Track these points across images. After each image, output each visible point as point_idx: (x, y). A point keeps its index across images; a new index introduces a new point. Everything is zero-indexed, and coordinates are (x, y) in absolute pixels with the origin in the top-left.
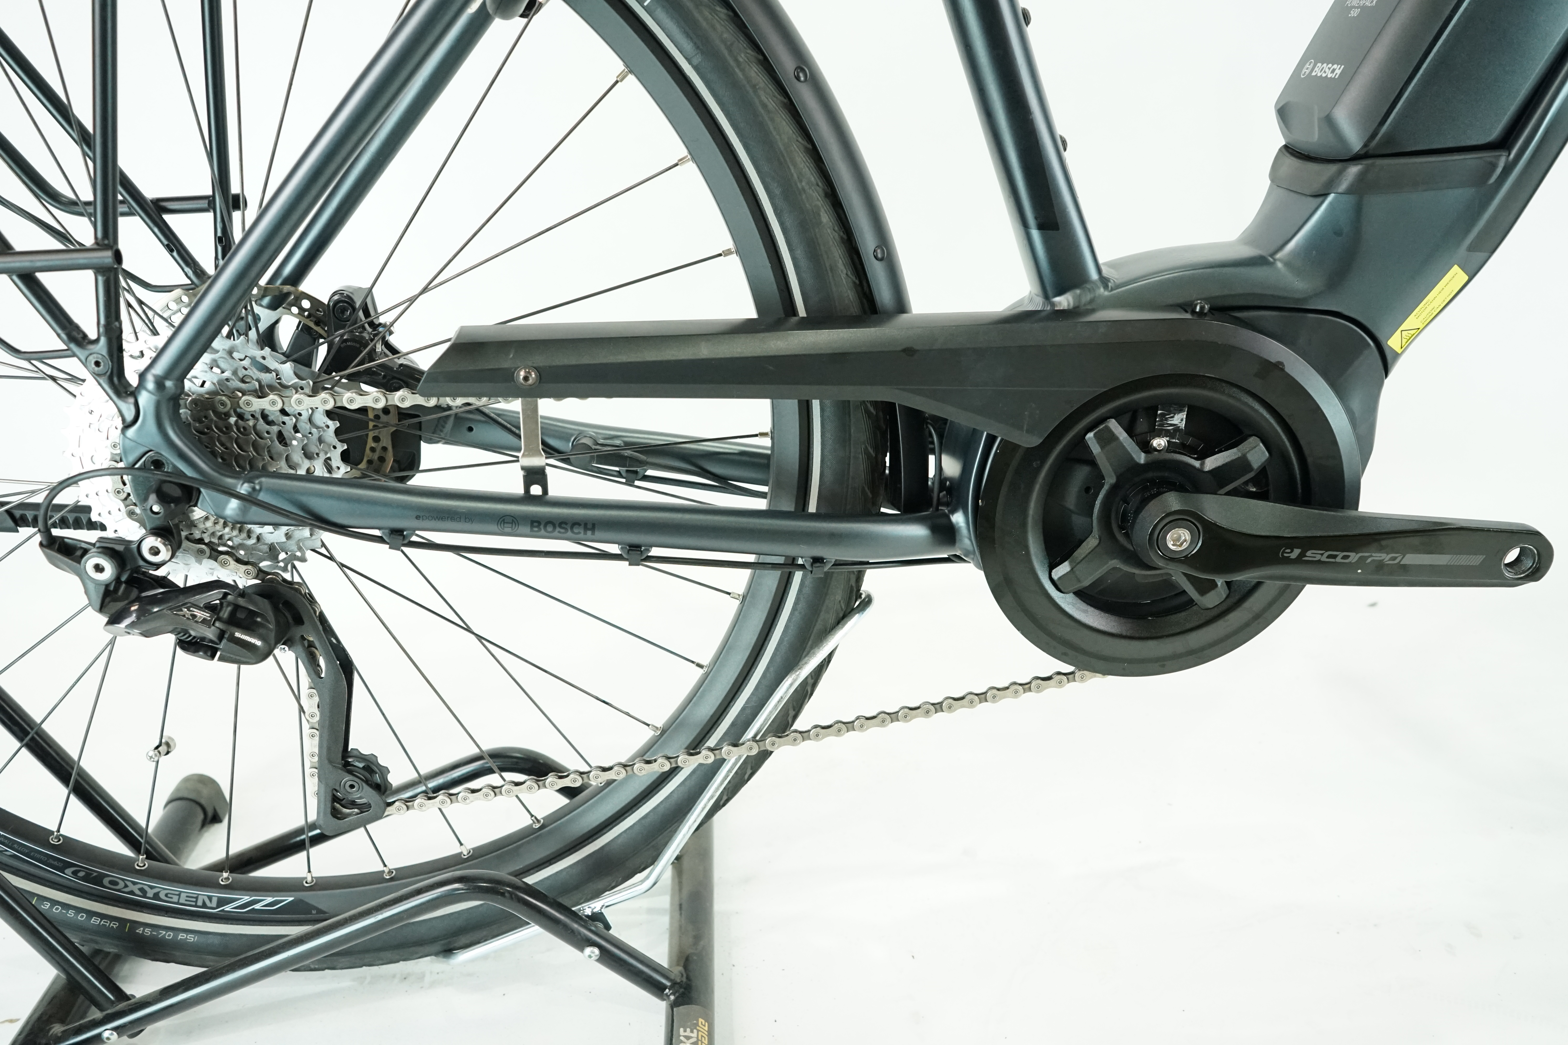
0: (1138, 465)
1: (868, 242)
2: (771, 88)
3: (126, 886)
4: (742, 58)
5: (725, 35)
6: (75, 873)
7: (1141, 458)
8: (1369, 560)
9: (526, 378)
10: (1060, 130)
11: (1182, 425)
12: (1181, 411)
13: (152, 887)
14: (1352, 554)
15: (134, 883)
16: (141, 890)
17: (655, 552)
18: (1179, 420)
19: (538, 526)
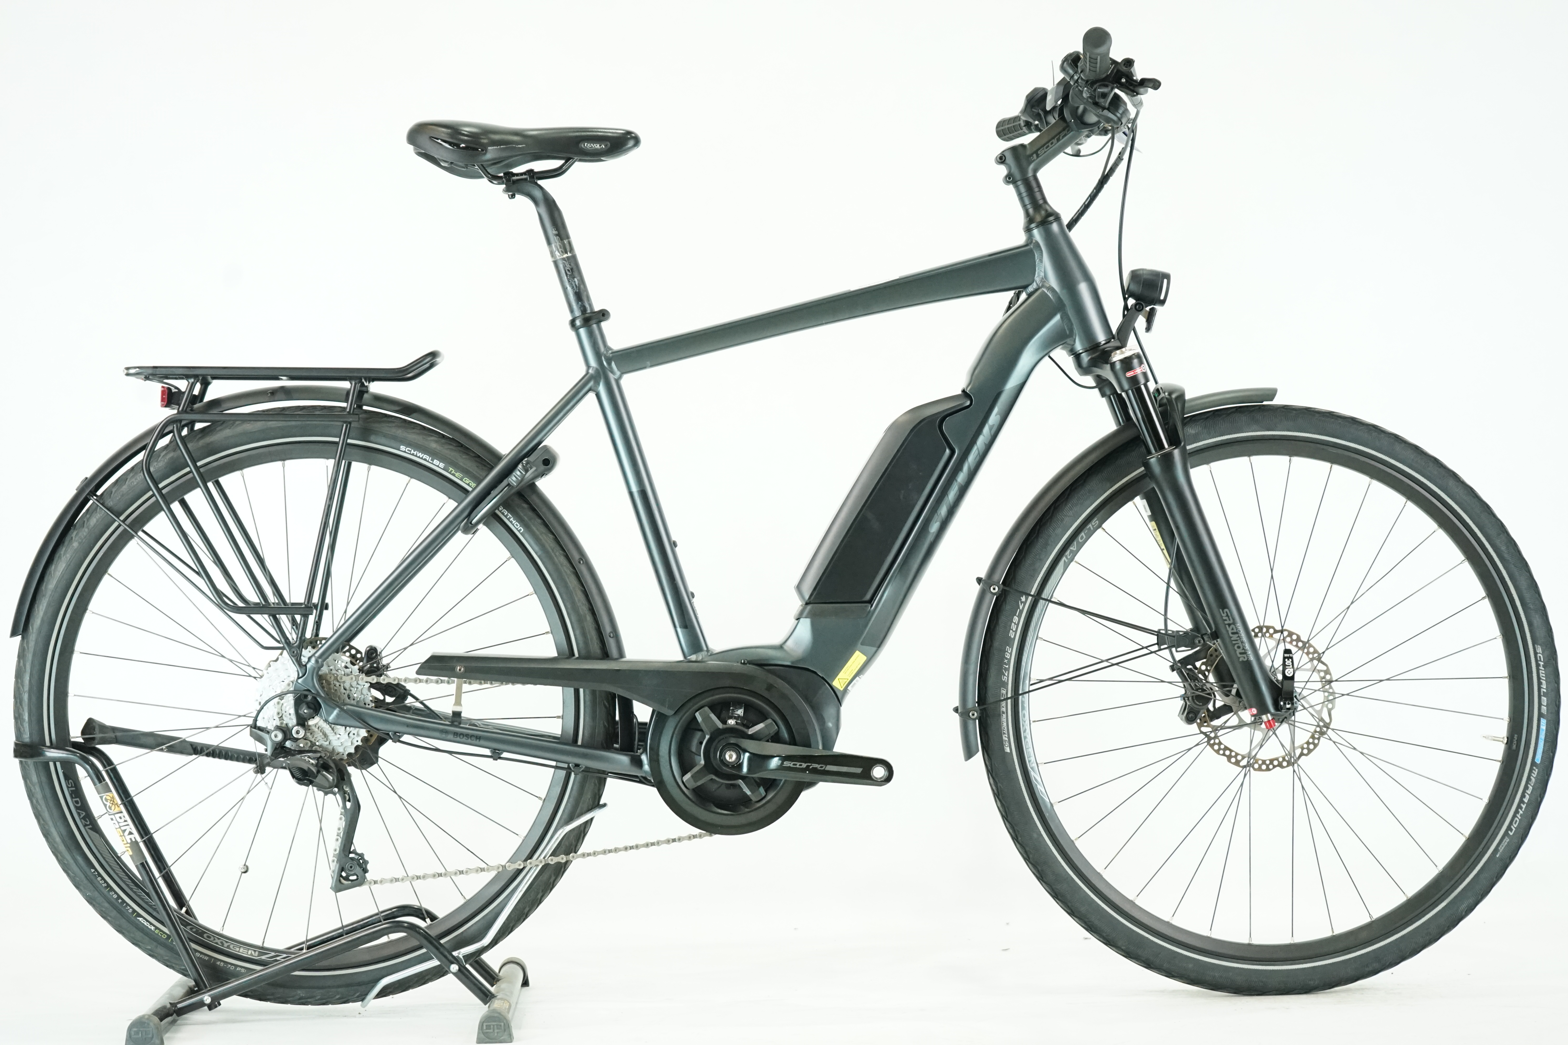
0: (719, 729)
1: (608, 629)
2: (568, 565)
3: (214, 940)
4: (557, 554)
5: (551, 545)
6: (191, 929)
7: (720, 725)
8: (811, 767)
9: (460, 670)
10: (691, 589)
11: (742, 714)
12: (741, 708)
13: (227, 942)
14: (803, 764)
15: (219, 939)
16: (222, 943)
17: (505, 755)
18: (740, 712)
19: (457, 735)
